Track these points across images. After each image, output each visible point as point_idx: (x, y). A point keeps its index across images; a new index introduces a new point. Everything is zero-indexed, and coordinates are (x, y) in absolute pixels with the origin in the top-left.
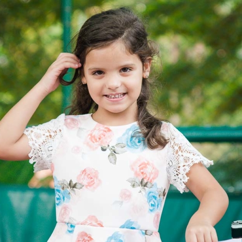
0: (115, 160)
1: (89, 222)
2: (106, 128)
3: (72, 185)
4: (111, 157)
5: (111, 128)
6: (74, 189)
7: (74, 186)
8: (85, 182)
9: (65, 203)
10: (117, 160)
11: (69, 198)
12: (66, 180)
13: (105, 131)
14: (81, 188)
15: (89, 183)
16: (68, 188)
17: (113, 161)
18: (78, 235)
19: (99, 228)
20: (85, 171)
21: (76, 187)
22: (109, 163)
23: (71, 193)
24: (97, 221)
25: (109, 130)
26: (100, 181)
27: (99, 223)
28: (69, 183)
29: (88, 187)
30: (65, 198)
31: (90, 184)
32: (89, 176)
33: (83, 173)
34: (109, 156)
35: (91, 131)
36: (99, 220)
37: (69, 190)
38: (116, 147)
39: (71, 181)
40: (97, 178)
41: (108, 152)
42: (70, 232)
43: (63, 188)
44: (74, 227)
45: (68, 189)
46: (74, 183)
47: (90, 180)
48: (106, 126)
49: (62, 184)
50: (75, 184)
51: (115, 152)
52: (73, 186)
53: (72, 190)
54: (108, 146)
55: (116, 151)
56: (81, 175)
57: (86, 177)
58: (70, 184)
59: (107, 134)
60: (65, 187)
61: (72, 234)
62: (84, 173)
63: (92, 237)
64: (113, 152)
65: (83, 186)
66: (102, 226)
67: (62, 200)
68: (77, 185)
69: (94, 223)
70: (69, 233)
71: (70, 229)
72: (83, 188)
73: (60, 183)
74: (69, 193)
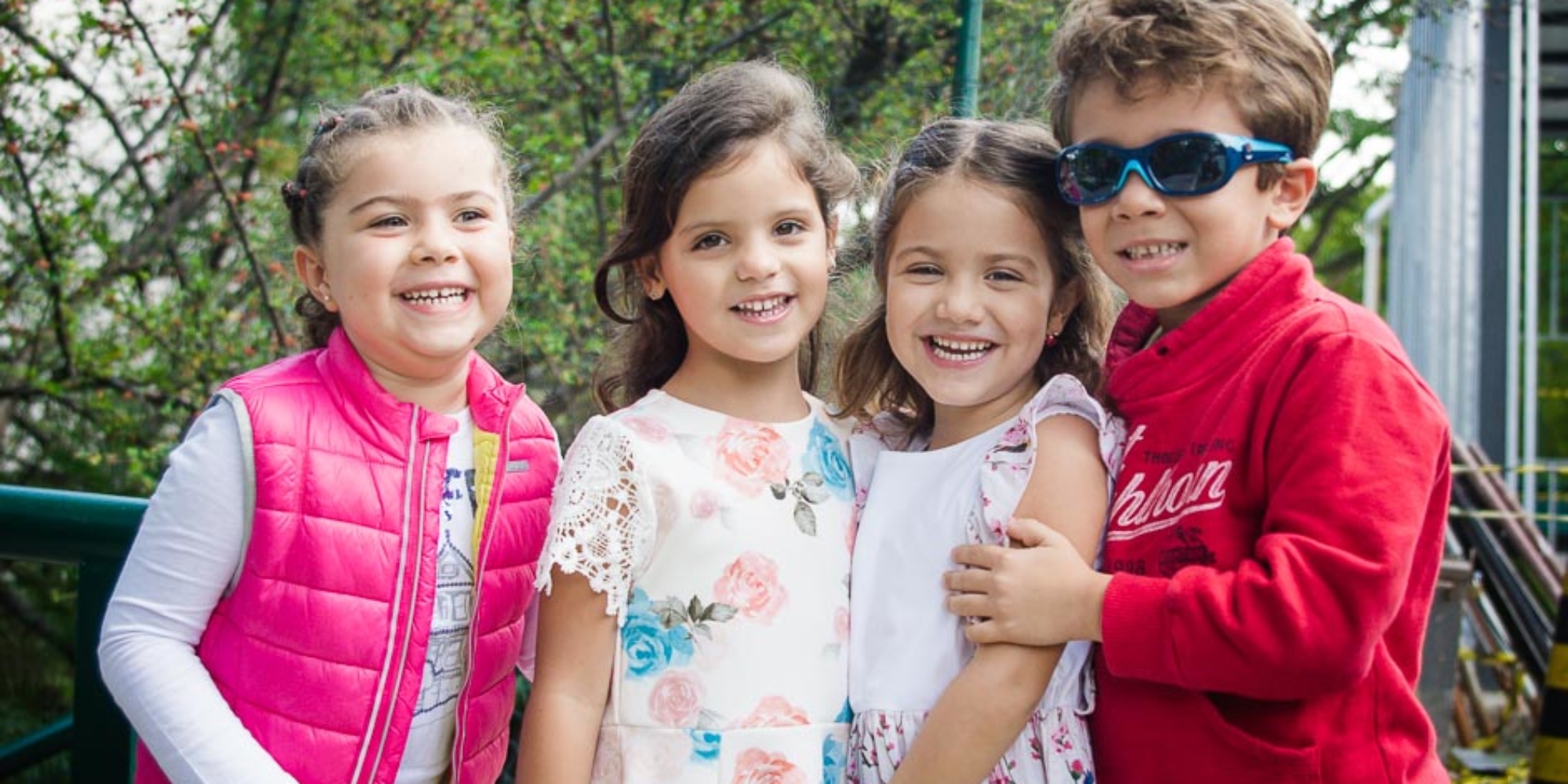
0: (813, 523)
1: (766, 717)
2: (764, 430)
3: (698, 611)
4: (800, 513)
5: (778, 427)
6: (707, 622)
7: (707, 614)
8: (741, 599)
9: (669, 668)
10: (817, 522)
11: (690, 652)
12: (680, 597)
13: (765, 439)
14: (730, 617)
15: (752, 601)
16: (685, 620)
17: (808, 527)
18: (739, 762)
19: (800, 728)
20: (738, 564)
21: (714, 615)
22: (799, 533)
23: (696, 636)
24: (788, 710)
25: (775, 436)
26: (782, 589)
27: (795, 713)
28: (687, 605)
29: (753, 613)
30: (675, 652)
31: (759, 603)
32: (753, 579)
33: (732, 572)
34: (795, 513)
35: (719, 439)
36: (793, 704)
37: (689, 626)
38: (805, 485)
39: (695, 601)
40: (774, 583)
41: (791, 500)
42: (707, 755)
43: (668, 622)
44: (717, 738)
45: (685, 625)
46: (705, 604)
47: (755, 592)
48: (762, 425)
49: (664, 610)
50: (711, 608)
51: (807, 499)
52: (699, 613)
53: (699, 626)
54: (787, 482)
55: (809, 496)
56: (725, 579)
57: (741, 582)
58: (691, 610)
59: (773, 447)
60: (672, 618)
61: (715, 762)
62: (736, 571)
63: (790, 760)
64: (803, 500)
65: (736, 611)
66: (805, 722)
67: (662, 657)
68: (717, 609)
69: (783, 717)
70: (707, 761)
71: (708, 748)
72: (737, 616)
73: (659, 607)
74: (690, 636)
